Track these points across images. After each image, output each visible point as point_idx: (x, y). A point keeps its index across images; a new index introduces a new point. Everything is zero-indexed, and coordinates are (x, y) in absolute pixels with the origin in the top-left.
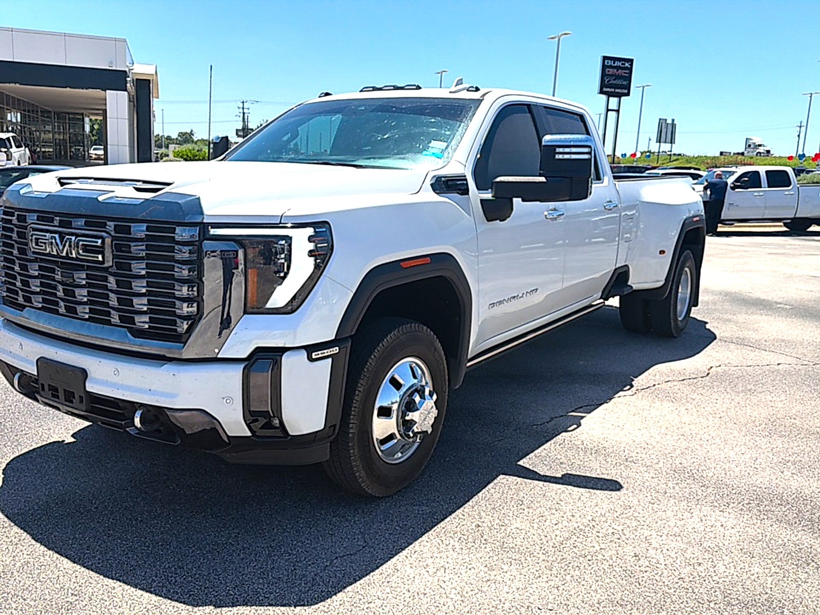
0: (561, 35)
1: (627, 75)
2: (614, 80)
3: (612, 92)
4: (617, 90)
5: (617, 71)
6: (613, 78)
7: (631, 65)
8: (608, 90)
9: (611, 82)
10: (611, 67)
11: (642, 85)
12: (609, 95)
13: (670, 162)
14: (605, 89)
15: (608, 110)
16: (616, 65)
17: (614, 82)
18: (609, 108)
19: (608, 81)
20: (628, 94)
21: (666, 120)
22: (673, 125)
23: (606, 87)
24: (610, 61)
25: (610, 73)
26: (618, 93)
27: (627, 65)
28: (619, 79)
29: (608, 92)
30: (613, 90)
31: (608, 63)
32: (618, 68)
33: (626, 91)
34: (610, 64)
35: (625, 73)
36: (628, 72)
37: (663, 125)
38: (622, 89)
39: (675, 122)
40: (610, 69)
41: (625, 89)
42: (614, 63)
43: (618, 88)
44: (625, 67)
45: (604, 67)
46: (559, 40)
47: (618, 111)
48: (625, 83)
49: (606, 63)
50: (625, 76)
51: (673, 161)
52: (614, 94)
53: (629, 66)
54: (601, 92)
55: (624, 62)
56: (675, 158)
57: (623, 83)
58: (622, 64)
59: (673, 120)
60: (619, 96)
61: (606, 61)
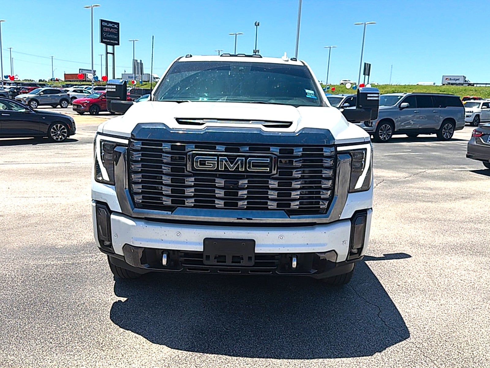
0: (93, 6)
1: (116, 32)
2: (109, 35)
3: (108, 42)
4: (111, 41)
5: (110, 29)
6: (109, 33)
7: (118, 26)
8: (106, 40)
9: (107, 36)
10: (106, 26)
11: (133, 40)
12: (107, 44)
13: (142, 85)
14: (104, 40)
15: (107, 53)
16: (109, 25)
17: (109, 36)
18: (108, 52)
19: (105, 35)
20: (118, 44)
21: (137, 60)
22: (141, 64)
23: (105, 39)
24: (105, 23)
25: (106, 30)
26: (112, 43)
27: (115, 26)
28: (112, 34)
29: (106, 42)
30: (109, 41)
31: (104, 24)
32: (110, 27)
33: (117, 42)
34: (105, 25)
35: (115, 31)
36: (117, 30)
37: (136, 63)
38: (114, 40)
39: (142, 62)
40: (106, 28)
41: (117, 41)
42: (108, 24)
43: (112, 40)
44: (114, 27)
45: (102, 26)
46: (92, 9)
47: (113, 54)
48: (116, 37)
49: (103, 24)
50: (115, 33)
51: (144, 85)
52: (110, 43)
53: (117, 27)
54: (102, 42)
55: (113, 24)
56: (145, 83)
57: (114, 37)
58: (113, 25)
59: (141, 61)
60: (113, 45)
61: (103, 23)
